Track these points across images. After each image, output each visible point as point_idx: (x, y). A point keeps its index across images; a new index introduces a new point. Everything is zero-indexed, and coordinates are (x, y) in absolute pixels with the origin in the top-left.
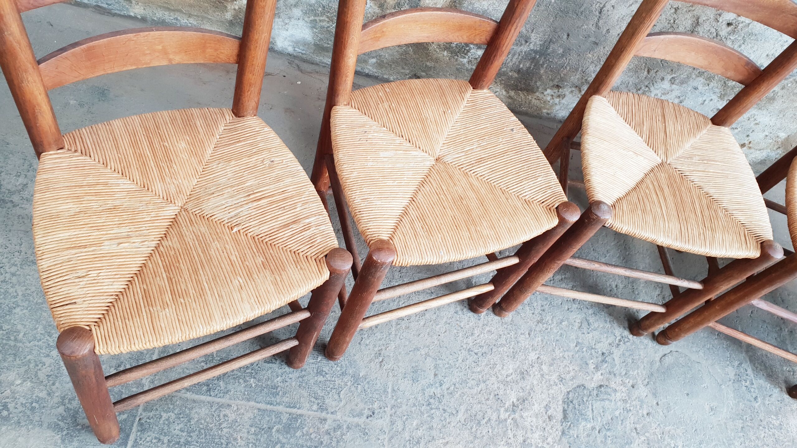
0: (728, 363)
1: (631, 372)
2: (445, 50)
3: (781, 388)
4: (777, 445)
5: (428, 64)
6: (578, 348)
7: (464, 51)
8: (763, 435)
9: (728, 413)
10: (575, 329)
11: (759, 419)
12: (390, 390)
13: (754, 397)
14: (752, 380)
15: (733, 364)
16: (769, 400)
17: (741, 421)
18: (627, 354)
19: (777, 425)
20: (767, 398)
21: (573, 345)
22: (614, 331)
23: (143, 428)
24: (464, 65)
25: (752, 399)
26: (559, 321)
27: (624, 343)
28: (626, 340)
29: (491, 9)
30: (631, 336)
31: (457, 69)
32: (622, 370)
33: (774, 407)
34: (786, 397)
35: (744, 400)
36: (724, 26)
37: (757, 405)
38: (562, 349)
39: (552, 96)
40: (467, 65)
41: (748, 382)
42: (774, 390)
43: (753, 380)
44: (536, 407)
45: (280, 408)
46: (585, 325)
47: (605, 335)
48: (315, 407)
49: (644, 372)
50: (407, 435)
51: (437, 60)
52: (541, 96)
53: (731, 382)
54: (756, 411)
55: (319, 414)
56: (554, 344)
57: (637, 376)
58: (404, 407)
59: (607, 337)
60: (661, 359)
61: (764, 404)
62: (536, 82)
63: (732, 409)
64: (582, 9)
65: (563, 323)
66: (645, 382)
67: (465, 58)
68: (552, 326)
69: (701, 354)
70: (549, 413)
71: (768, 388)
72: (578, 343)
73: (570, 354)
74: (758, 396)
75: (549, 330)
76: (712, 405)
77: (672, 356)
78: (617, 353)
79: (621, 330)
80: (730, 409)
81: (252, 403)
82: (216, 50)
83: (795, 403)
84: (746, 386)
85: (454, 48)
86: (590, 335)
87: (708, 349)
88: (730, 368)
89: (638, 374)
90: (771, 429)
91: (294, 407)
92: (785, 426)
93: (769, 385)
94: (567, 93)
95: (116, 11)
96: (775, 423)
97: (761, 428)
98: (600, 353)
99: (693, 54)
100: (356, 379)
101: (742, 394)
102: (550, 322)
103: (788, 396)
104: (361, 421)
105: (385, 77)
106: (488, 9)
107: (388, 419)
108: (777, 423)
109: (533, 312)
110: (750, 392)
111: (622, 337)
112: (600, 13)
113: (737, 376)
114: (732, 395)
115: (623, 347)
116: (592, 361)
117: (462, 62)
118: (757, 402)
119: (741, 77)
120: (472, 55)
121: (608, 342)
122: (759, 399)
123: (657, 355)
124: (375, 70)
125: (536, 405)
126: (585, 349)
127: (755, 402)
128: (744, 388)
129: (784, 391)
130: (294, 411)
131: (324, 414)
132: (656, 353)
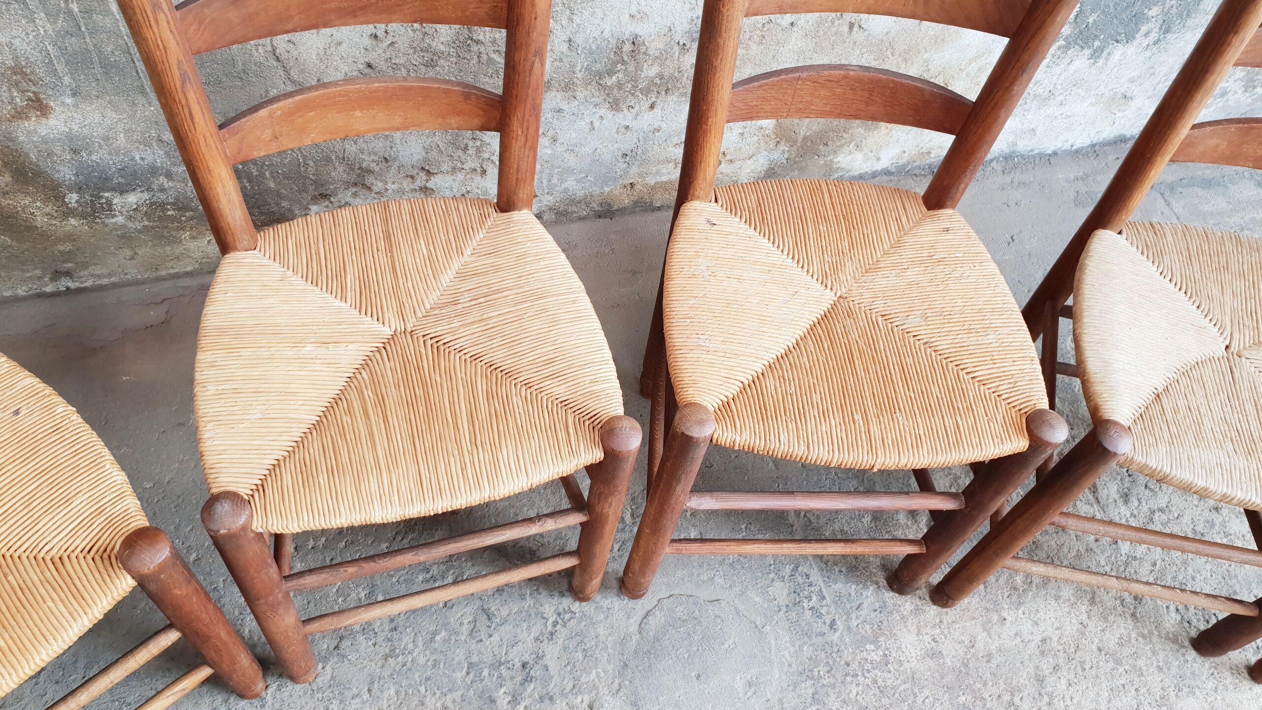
0: (772, 575)
1: (584, 679)
2: (67, 217)
3: (877, 583)
4: (883, 700)
5: (61, 248)
6: (472, 675)
7: (102, 207)
8: (854, 692)
9: (784, 677)
10: (463, 638)
11: (843, 663)
13: (828, 622)
14: (820, 590)
15: (782, 573)
16: (857, 618)
17: (810, 683)
18: (572, 645)
19: (878, 660)
20: (853, 615)
21: (459, 675)
22: (541, 609)
24: (124, 226)
25: (826, 629)
26: (429, 637)
27: (564, 626)
28: (567, 616)
29: (76, 128)
30: (577, 604)
31: (122, 237)
32: (565, 682)
33: (868, 627)
34: (890, 596)
35: (810, 637)
37: (835, 637)
38: (438, 693)
40: (130, 225)
41: (814, 598)
42: (864, 594)
43: (823, 589)
46: (483, 620)
47: (525, 625)
49: (610, 668)
51: (71, 237)
53: (781, 613)
54: (835, 649)
56: (422, 689)
57: (596, 681)
59: (529, 628)
60: (640, 625)
61: (849, 629)
62: (278, 204)
63: (790, 665)
64: (240, 66)
65: (438, 638)
66: (615, 686)
68: (415, 655)
69: (719, 580)
71: (853, 593)
72: (471, 665)
73: (457, 695)
74: (836, 618)
75: (409, 665)
76: (749, 677)
77: (662, 609)
78: (552, 652)
79: (555, 601)
80: (785, 669)
83: (906, 601)
84: (812, 609)
85: (80, 209)
86: (496, 638)
87: (731, 564)
88: (778, 584)
89: (598, 675)
90: (868, 671)
92: (894, 654)
93: (854, 587)
96: (876, 658)
97: (849, 679)
98: (518, 665)
101: (806, 628)
102: (411, 646)
103: (892, 594)
106: (71, 129)
108: (876, 656)
109: (373, 641)
110: (820, 616)
111: (559, 614)
112: (278, 59)
113: (793, 595)
114: (787, 638)
115: (562, 633)
116: (503, 690)
117: (116, 223)
118: (836, 630)
120: (122, 207)
121: (532, 636)
122: (839, 623)
123: (632, 621)
126: (486, 673)
127: (833, 631)
128: (808, 614)
129: (884, 587)
132: (628, 618)
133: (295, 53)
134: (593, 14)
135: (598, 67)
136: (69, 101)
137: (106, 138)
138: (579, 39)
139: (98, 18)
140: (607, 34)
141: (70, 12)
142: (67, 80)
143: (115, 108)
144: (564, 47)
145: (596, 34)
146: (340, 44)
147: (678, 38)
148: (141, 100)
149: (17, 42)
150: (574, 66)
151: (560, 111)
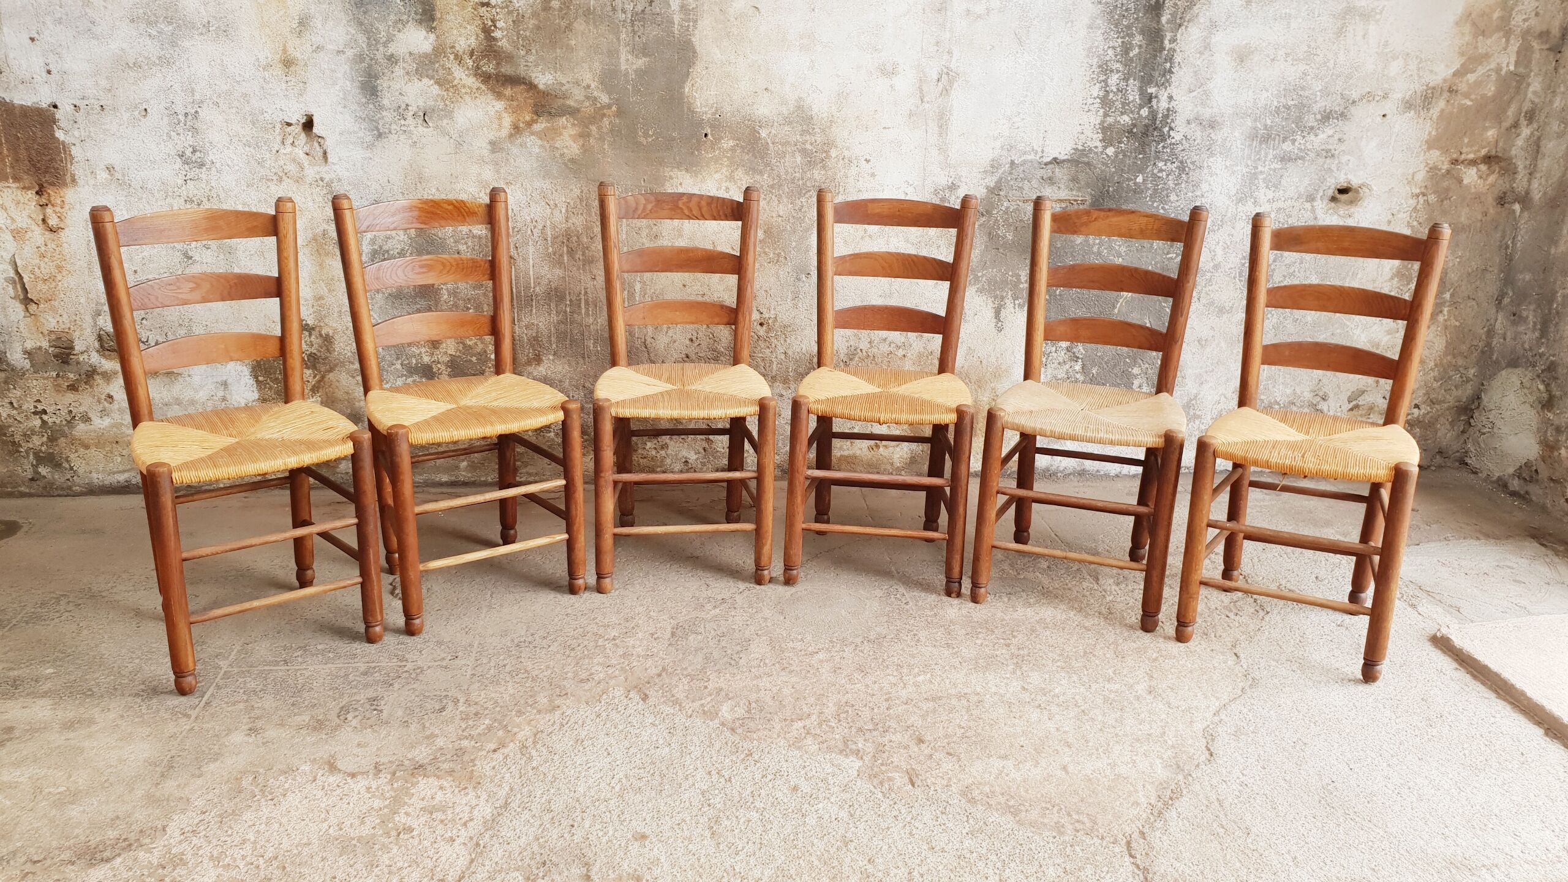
12: (476, 645)
13: (905, 602)
16: (922, 602)
18: (751, 596)
20: (920, 601)
22: (737, 586)
23: (218, 687)
25: (902, 604)
27: (751, 591)
29: (549, 373)
30: (759, 586)
32: (745, 605)
33: (928, 606)
34: (945, 598)
35: (891, 606)
36: (759, 327)
38: (674, 602)
39: (655, 448)
41: (899, 595)
42: (932, 596)
43: (906, 594)
44: (640, 635)
45: (358, 664)
47: (727, 589)
48: (395, 660)
49: (771, 603)
50: (492, 664)
52: (645, 453)
53: (877, 598)
54: (906, 610)
55: (399, 663)
58: (490, 651)
59: (729, 590)
61: (917, 605)
63: (876, 611)
66: (772, 608)
67: (550, 432)
70: (656, 636)
71: (923, 596)
72: (694, 597)
73: (684, 603)
74: (910, 601)
75: (661, 594)
76: (850, 611)
78: (740, 597)
79: (746, 584)
80: (873, 612)
81: (330, 665)
82: (264, 346)
84: (896, 598)
86: (710, 591)
88: (877, 590)
90: (923, 617)
91: (373, 662)
94: (668, 441)
95: (207, 487)
98: (720, 599)
99: (678, 313)
100: (440, 643)
101: (890, 603)
104: (444, 663)
105: (482, 479)
107: (473, 659)
108: (930, 614)
110: (900, 600)
111: (746, 588)
114: (878, 605)
115: (748, 593)
116: (709, 604)
118: (908, 605)
119: (725, 320)
121: (730, 592)
124: (470, 475)
125: (640, 634)
126: (701, 599)
128: (893, 599)
130: (373, 665)
131: (404, 663)
133: (654, 344)
134: (796, 338)
135: (801, 370)
136: (551, 357)
137: (560, 381)
138: (790, 353)
139: (576, 316)
140: (804, 350)
141: (565, 312)
142: (554, 346)
143: (570, 364)
144: (783, 357)
145: (799, 350)
146: (675, 342)
147: (842, 356)
148: (581, 361)
149: (540, 324)
150: (788, 368)
151: (782, 396)
